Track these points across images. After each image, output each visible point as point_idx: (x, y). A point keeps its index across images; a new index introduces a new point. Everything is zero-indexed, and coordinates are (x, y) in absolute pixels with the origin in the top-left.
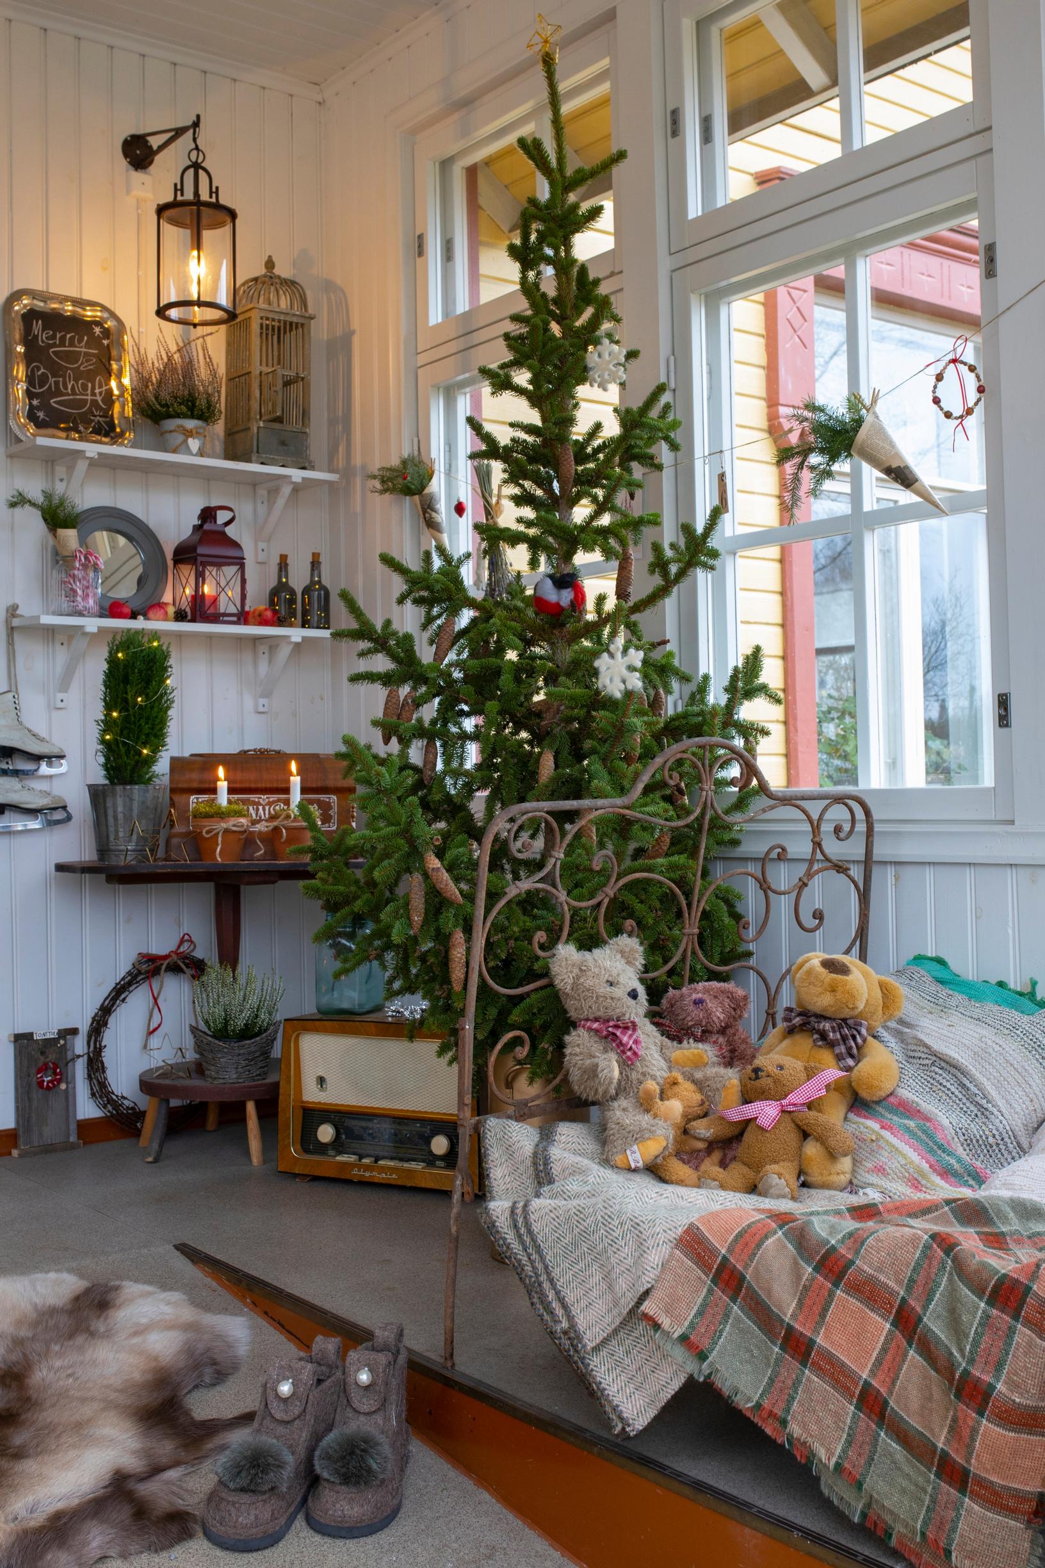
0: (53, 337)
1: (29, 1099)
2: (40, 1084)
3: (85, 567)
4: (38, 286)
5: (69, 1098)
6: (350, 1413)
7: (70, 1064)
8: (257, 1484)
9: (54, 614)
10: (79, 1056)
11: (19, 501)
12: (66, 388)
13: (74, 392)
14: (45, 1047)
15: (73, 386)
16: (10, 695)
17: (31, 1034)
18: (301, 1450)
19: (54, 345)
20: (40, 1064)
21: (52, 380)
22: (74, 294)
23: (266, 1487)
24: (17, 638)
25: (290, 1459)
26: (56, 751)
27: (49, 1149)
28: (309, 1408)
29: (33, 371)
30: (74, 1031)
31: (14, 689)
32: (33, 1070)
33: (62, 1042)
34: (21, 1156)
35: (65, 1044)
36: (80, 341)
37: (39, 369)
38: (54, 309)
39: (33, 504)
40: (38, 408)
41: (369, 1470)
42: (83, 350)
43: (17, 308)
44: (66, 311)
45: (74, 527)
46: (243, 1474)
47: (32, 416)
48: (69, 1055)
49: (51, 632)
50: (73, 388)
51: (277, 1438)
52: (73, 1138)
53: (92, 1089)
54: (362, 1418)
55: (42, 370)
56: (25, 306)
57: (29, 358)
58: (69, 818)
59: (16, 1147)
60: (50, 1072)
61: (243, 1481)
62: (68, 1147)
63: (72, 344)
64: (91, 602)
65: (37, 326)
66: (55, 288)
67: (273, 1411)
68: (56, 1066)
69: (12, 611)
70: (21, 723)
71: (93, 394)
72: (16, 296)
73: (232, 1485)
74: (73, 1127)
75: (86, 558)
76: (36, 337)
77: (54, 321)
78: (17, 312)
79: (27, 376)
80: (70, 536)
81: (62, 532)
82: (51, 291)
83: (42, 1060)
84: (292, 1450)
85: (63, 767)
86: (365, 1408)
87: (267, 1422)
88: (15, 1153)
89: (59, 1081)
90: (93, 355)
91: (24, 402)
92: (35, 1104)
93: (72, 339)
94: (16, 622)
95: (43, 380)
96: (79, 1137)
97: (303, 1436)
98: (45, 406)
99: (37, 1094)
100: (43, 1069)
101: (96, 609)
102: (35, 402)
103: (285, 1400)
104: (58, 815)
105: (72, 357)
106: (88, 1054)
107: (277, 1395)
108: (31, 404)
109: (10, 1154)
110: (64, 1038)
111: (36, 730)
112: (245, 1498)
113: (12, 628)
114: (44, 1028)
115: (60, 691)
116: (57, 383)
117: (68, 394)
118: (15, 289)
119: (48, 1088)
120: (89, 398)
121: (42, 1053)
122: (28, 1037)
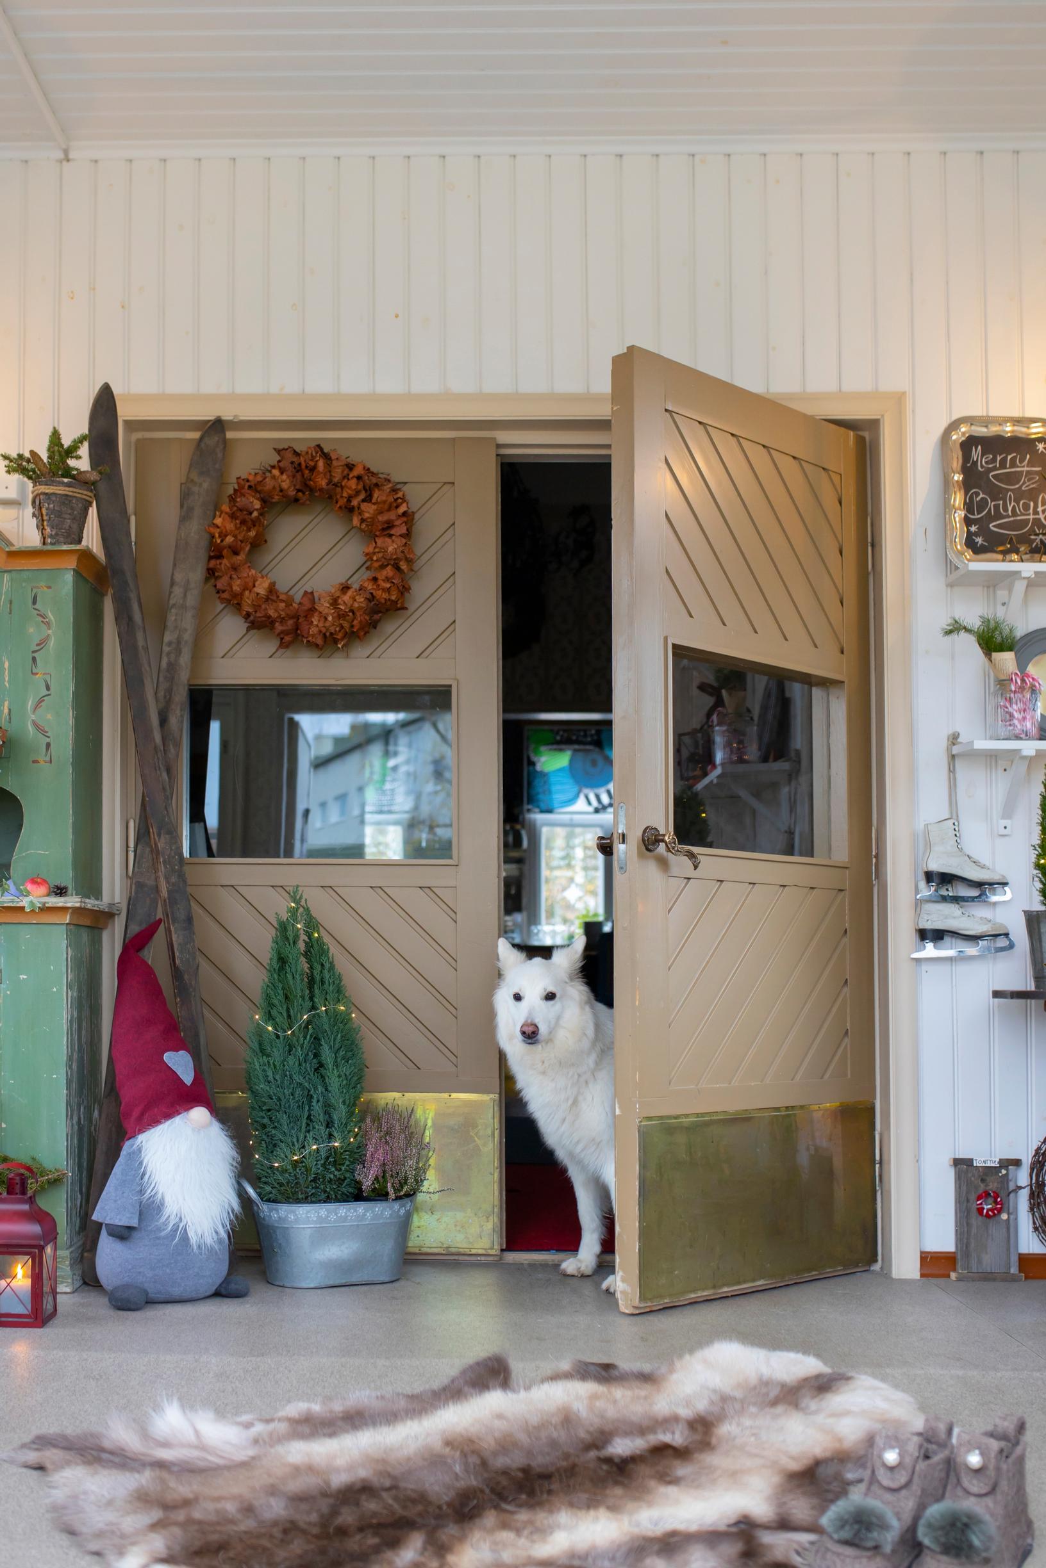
0: (994, 460)
1: (968, 1224)
2: (980, 1210)
3: (1022, 689)
4: (977, 411)
5: (1010, 1230)
6: (960, 1492)
7: (1012, 1195)
8: (861, 1539)
9: (991, 738)
10: (1021, 1188)
11: (955, 628)
12: (1006, 510)
13: (1014, 513)
14: (986, 1174)
15: (1014, 507)
16: (950, 822)
17: (971, 1160)
18: (907, 1518)
19: (995, 469)
20: (981, 1191)
21: (991, 504)
22: (1016, 414)
23: (870, 1544)
24: (959, 764)
25: (895, 1523)
26: (996, 878)
27: (988, 1277)
28: (916, 1480)
29: (971, 498)
30: (1017, 1163)
31: (954, 817)
32: (973, 1196)
33: (1004, 1172)
34: (959, 1280)
35: (1007, 1174)
36: (1022, 461)
37: (977, 494)
38: (996, 431)
39: (968, 630)
40: (976, 534)
41: (971, 1546)
42: (1026, 469)
43: (954, 437)
44: (1007, 432)
45: (1011, 650)
46: (847, 1528)
47: (970, 543)
48: (1012, 1186)
49: (992, 757)
50: (1014, 508)
51: (883, 1502)
52: (1014, 1270)
53: (1034, 1223)
54: (973, 1499)
55: (981, 496)
56: (964, 434)
57: (967, 485)
58: (1011, 946)
59: (954, 1270)
60: (990, 1200)
61: (846, 1534)
62: (1008, 1278)
63: (1013, 465)
64: (1028, 724)
65: (976, 453)
66: (995, 412)
67: (880, 1478)
68: (997, 1195)
69: (954, 739)
70: (961, 850)
71: (1036, 512)
72: (954, 426)
73: (836, 1536)
74: (1014, 1259)
75: (1023, 680)
76: (975, 463)
77: (995, 445)
78: (955, 441)
79: (965, 503)
80: (1007, 660)
81: (997, 656)
82: (991, 414)
83: (982, 1188)
84: (898, 1515)
85: (1007, 895)
86: (975, 1489)
87: (875, 1488)
88: (953, 1275)
89: (1000, 1211)
90: (1036, 473)
91: (962, 529)
92: (974, 1230)
93: (1013, 460)
94: (956, 750)
95: (982, 505)
96: (1020, 1271)
97: (908, 1504)
98: (984, 531)
99: (976, 1220)
100: (986, 1195)
101: (1034, 732)
102: (973, 529)
103: (892, 1469)
104: (1002, 942)
105: (1012, 478)
106: (1031, 1185)
107: (884, 1465)
108: (969, 532)
109: (949, 1276)
110: (1006, 1168)
111: (976, 857)
112: (849, 1551)
113: (953, 756)
114: (985, 1156)
115: (1003, 818)
116: (996, 507)
117: (1008, 516)
118: (954, 418)
119: (988, 1216)
120: (1031, 517)
121: (983, 1180)
122: (969, 1162)
